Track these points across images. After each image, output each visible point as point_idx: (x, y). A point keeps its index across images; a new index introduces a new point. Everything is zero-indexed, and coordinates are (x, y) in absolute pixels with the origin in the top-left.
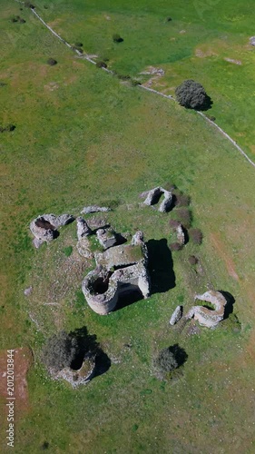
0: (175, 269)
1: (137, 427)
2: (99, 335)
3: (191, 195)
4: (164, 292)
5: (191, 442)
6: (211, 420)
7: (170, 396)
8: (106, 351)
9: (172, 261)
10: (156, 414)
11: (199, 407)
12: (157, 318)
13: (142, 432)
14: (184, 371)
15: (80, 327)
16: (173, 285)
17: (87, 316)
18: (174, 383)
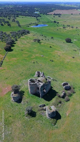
0: (53, 99)
1: (10, 117)
2: (25, 95)
3: (77, 92)
4: (46, 100)
5: (14, 131)
6: (23, 133)
7: (22, 119)
8: (23, 99)
9: (54, 97)
10: (16, 118)
11: (25, 127)
12: (38, 103)
13: (10, 118)
14: (31, 118)
15: (24, 91)
16: (49, 101)
17: (27, 91)
18: (26, 118)
